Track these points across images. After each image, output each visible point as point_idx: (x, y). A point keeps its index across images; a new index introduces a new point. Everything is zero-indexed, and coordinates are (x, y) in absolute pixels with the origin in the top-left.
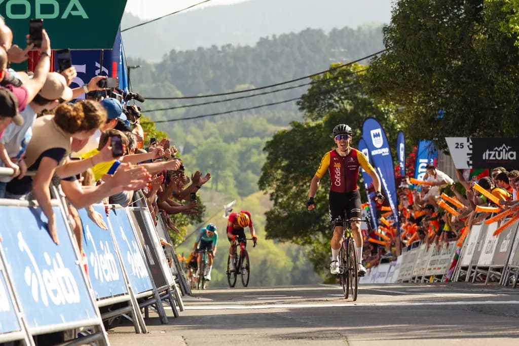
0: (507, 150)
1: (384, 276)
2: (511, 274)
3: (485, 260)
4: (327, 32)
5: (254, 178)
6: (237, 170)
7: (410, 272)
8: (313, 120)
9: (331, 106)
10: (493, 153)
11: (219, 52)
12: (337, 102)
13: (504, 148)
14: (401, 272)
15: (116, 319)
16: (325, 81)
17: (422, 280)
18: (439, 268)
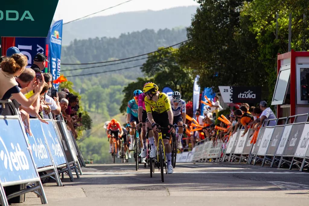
0: (251, 93)
1: (185, 158)
2: (253, 158)
3: (239, 150)
4: (156, 31)
5: (118, 107)
6: (109, 103)
7: (199, 156)
8: (149, 77)
9: (158, 70)
10: (243, 95)
11: (99, 41)
12: (161, 68)
13: (249, 92)
14: (194, 156)
15: (47, 178)
16: (155, 57)
17: (205, 161)
18: (214, 155)
